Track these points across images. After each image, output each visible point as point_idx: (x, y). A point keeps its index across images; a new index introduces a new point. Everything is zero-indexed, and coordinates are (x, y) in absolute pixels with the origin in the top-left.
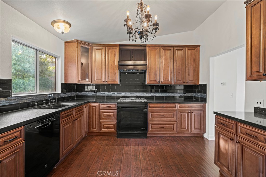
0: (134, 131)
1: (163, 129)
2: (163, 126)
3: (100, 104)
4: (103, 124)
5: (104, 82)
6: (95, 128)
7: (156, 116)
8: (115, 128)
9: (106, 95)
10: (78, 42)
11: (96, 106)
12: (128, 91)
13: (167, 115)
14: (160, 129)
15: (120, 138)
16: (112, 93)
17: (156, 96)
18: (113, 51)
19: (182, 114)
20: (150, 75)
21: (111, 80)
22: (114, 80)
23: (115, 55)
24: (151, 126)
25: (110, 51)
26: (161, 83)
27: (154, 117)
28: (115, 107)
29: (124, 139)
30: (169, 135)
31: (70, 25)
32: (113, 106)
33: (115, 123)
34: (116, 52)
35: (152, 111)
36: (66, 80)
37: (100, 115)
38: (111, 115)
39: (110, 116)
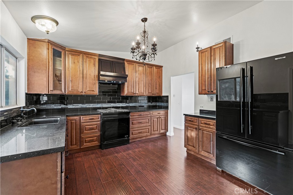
0: (114, 140)
1: (141, 133)
2: (141, 131)
3: (81, 117)
4: (85, 138)
5: (82, 93)
6: (75, 144)
7: (136, 123)
8: (98, 140)
9: (80, 107)
10: (50, 42)
11: (76, 120)
12: (105, 103)
13: (144, 121)
14: (139, 134)
15: (105, 149)
16: (87, 105)
17: (130, 107)
18: (92, 60)
19: (154, 119)
20: (128, 87)
21: (90, 91)
22: (94, 91)
23: (94, 64)
24: (132, 133)
25: (88, 59)
26: (136, 94)
27: (134, 124)
28: (99, 119)
29: (109, 149)
30: (144, 138)
31: (57, 23)
32: (97, 118)
33: (99, 135)
34: (95, 62)
35: (132, 119)
36: (28, 89)
37: (81, 130)
38: (94, 127)
39: (93, 129)
